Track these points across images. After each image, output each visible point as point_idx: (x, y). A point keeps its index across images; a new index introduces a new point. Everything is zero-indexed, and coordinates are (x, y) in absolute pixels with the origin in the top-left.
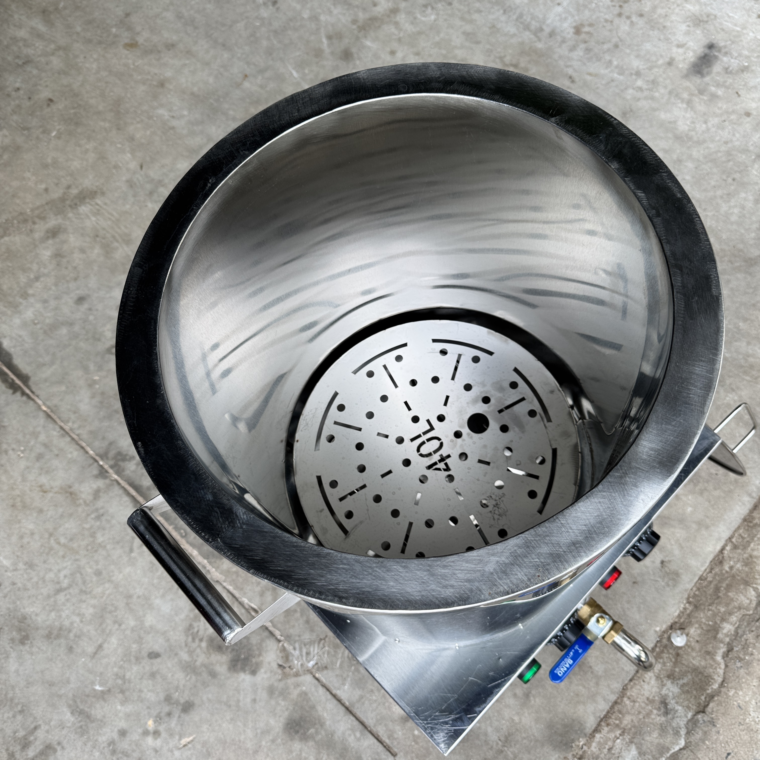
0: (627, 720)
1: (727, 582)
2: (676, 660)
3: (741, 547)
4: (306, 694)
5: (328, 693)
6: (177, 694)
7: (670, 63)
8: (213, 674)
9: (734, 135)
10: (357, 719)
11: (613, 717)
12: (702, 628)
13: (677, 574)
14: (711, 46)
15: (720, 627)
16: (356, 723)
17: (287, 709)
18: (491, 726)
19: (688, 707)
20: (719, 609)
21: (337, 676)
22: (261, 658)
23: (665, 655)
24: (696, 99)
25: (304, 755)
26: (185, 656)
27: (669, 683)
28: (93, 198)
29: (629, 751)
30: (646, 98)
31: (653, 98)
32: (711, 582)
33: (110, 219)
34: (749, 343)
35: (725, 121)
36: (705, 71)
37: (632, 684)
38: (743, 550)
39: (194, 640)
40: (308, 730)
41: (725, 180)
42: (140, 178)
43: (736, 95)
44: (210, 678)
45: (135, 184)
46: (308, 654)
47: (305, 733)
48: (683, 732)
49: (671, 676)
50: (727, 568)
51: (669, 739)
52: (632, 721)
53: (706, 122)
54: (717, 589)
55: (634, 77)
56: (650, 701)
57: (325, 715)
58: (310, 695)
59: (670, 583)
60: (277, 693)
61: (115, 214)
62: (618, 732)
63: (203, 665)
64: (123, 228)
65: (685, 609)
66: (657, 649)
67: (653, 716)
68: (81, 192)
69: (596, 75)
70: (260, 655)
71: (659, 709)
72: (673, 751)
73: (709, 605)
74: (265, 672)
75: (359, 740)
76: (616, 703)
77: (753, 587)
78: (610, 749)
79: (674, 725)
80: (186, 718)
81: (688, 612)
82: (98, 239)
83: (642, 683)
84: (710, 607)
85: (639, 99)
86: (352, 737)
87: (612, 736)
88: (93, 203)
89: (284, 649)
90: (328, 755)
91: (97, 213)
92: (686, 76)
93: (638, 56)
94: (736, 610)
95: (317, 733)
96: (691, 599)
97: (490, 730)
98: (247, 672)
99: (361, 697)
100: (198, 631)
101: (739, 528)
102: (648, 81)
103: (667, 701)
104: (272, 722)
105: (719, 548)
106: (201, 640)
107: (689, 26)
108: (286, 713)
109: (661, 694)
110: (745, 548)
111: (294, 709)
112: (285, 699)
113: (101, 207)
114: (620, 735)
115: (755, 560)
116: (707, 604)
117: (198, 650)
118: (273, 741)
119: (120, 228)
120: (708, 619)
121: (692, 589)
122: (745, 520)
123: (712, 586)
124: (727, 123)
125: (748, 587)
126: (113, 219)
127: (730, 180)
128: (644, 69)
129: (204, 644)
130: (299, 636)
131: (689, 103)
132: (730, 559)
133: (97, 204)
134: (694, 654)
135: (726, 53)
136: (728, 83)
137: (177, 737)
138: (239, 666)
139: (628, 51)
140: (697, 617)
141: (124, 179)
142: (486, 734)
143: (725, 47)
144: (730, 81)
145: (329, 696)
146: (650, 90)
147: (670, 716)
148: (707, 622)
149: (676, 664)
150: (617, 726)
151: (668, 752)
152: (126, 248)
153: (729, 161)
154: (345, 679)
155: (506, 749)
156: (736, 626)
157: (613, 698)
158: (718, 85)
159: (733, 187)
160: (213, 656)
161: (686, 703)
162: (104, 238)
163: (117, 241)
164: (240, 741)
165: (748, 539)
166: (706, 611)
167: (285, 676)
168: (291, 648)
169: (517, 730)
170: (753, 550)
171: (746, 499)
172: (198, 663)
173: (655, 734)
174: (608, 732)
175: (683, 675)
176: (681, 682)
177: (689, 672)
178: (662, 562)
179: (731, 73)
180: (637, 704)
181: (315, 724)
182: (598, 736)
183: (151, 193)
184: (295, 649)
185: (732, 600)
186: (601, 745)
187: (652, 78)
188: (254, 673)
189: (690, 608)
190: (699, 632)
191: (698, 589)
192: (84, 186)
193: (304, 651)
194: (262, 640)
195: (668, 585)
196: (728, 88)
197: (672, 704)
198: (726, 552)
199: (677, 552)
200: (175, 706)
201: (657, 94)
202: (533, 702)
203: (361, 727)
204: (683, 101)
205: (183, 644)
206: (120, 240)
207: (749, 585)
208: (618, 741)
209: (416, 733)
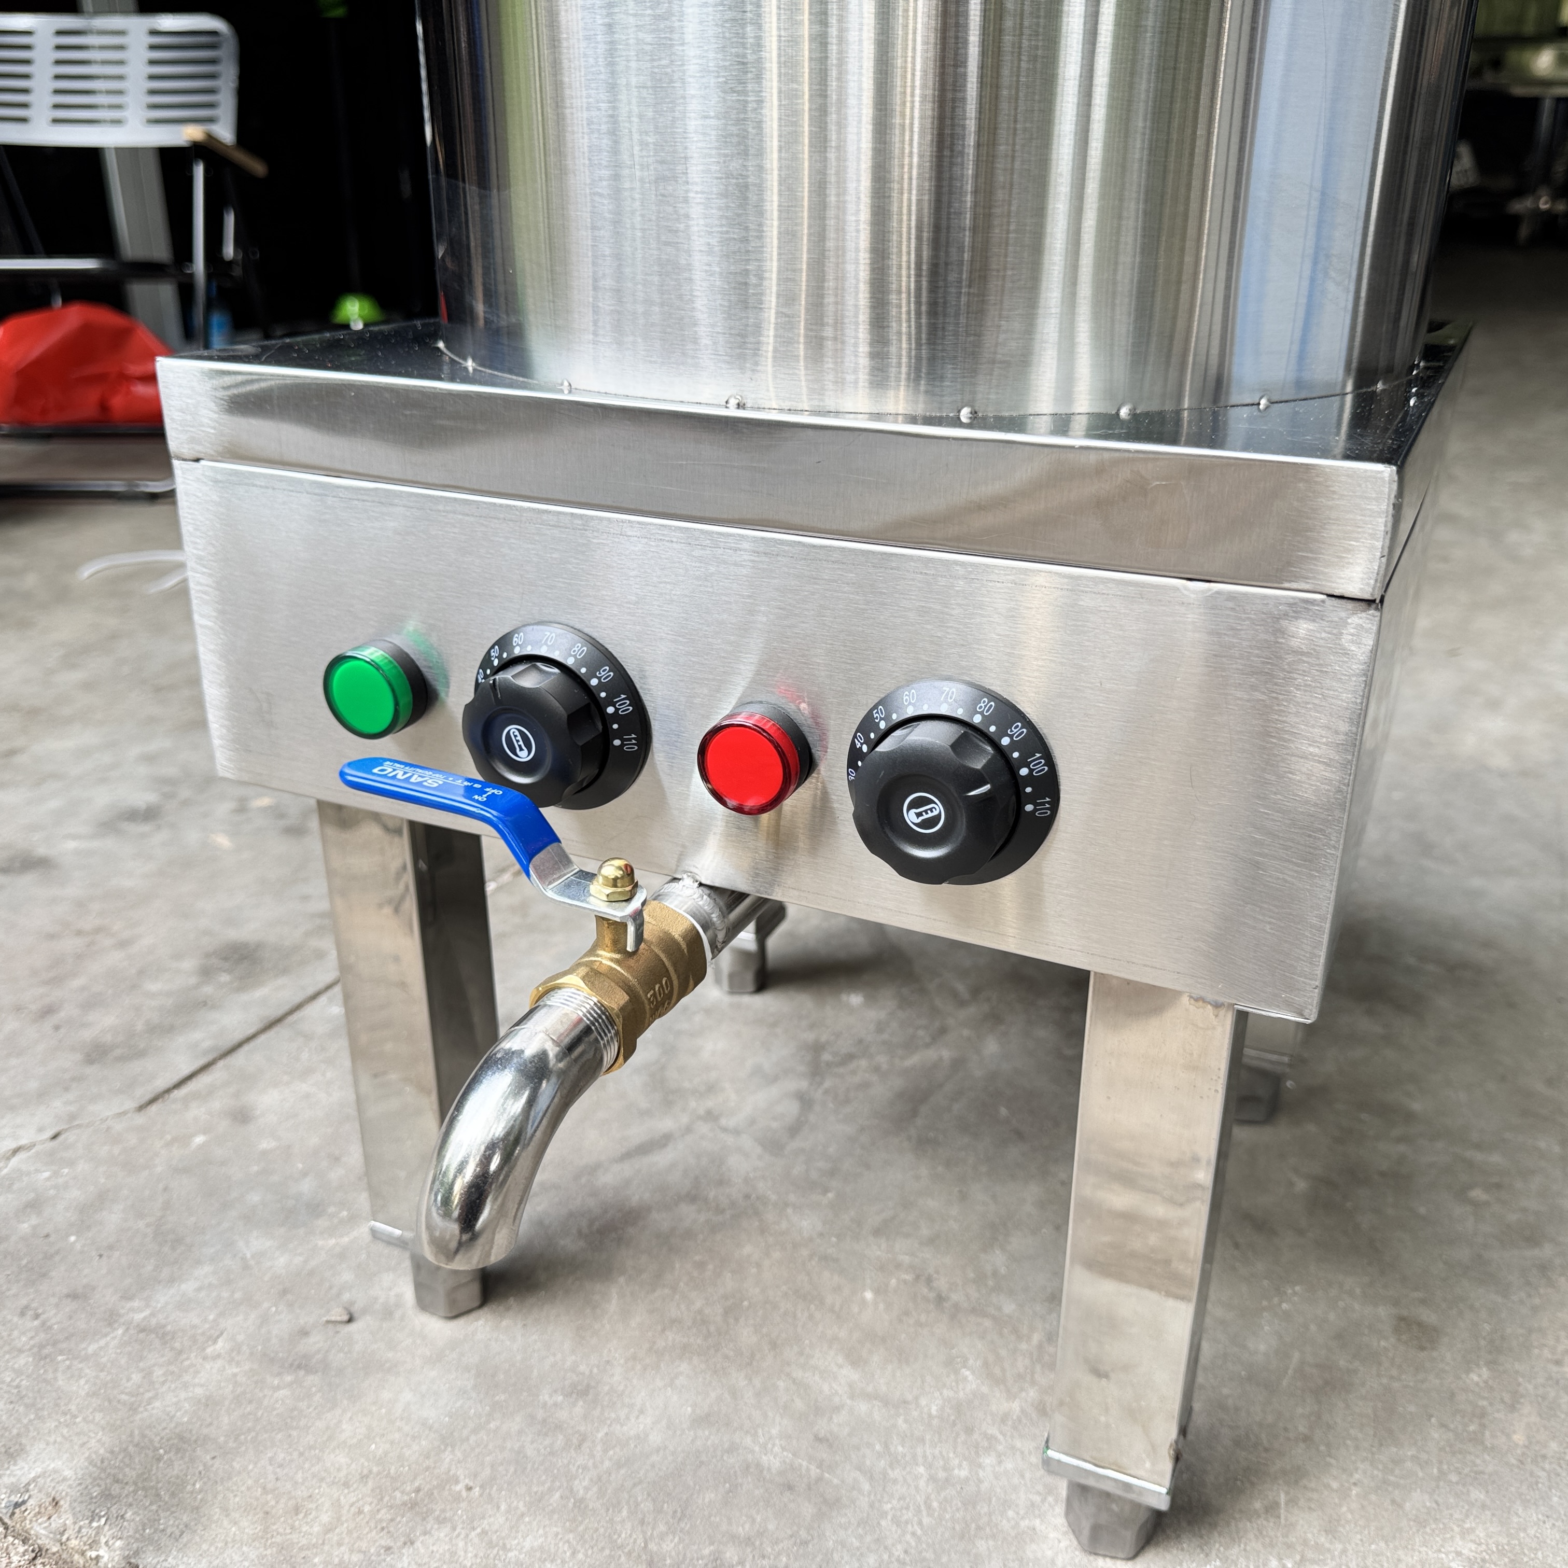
10: (251, 1038)
17: (282, 939)
18: (199, 1289)
25: (167, 975)
40: (229, 973)
47: (221, 970)
57: (265, 991)
75: (193, 1046)
86: (201, 1037)
90: (160, 1008)
95: (221, 984)
97: (188, 1287)
99: (309, 1036)
104: (254, 925)
108: (272, 940)
111: (283, 948)
112: (307, 933)
118: (207, 933)
142: (172, 1280)
155: (119, 1332)
164: (214, 895)
169: (180, 1352)
181: (242, 980)
203: (227, 1047)
209: (199, 1139)
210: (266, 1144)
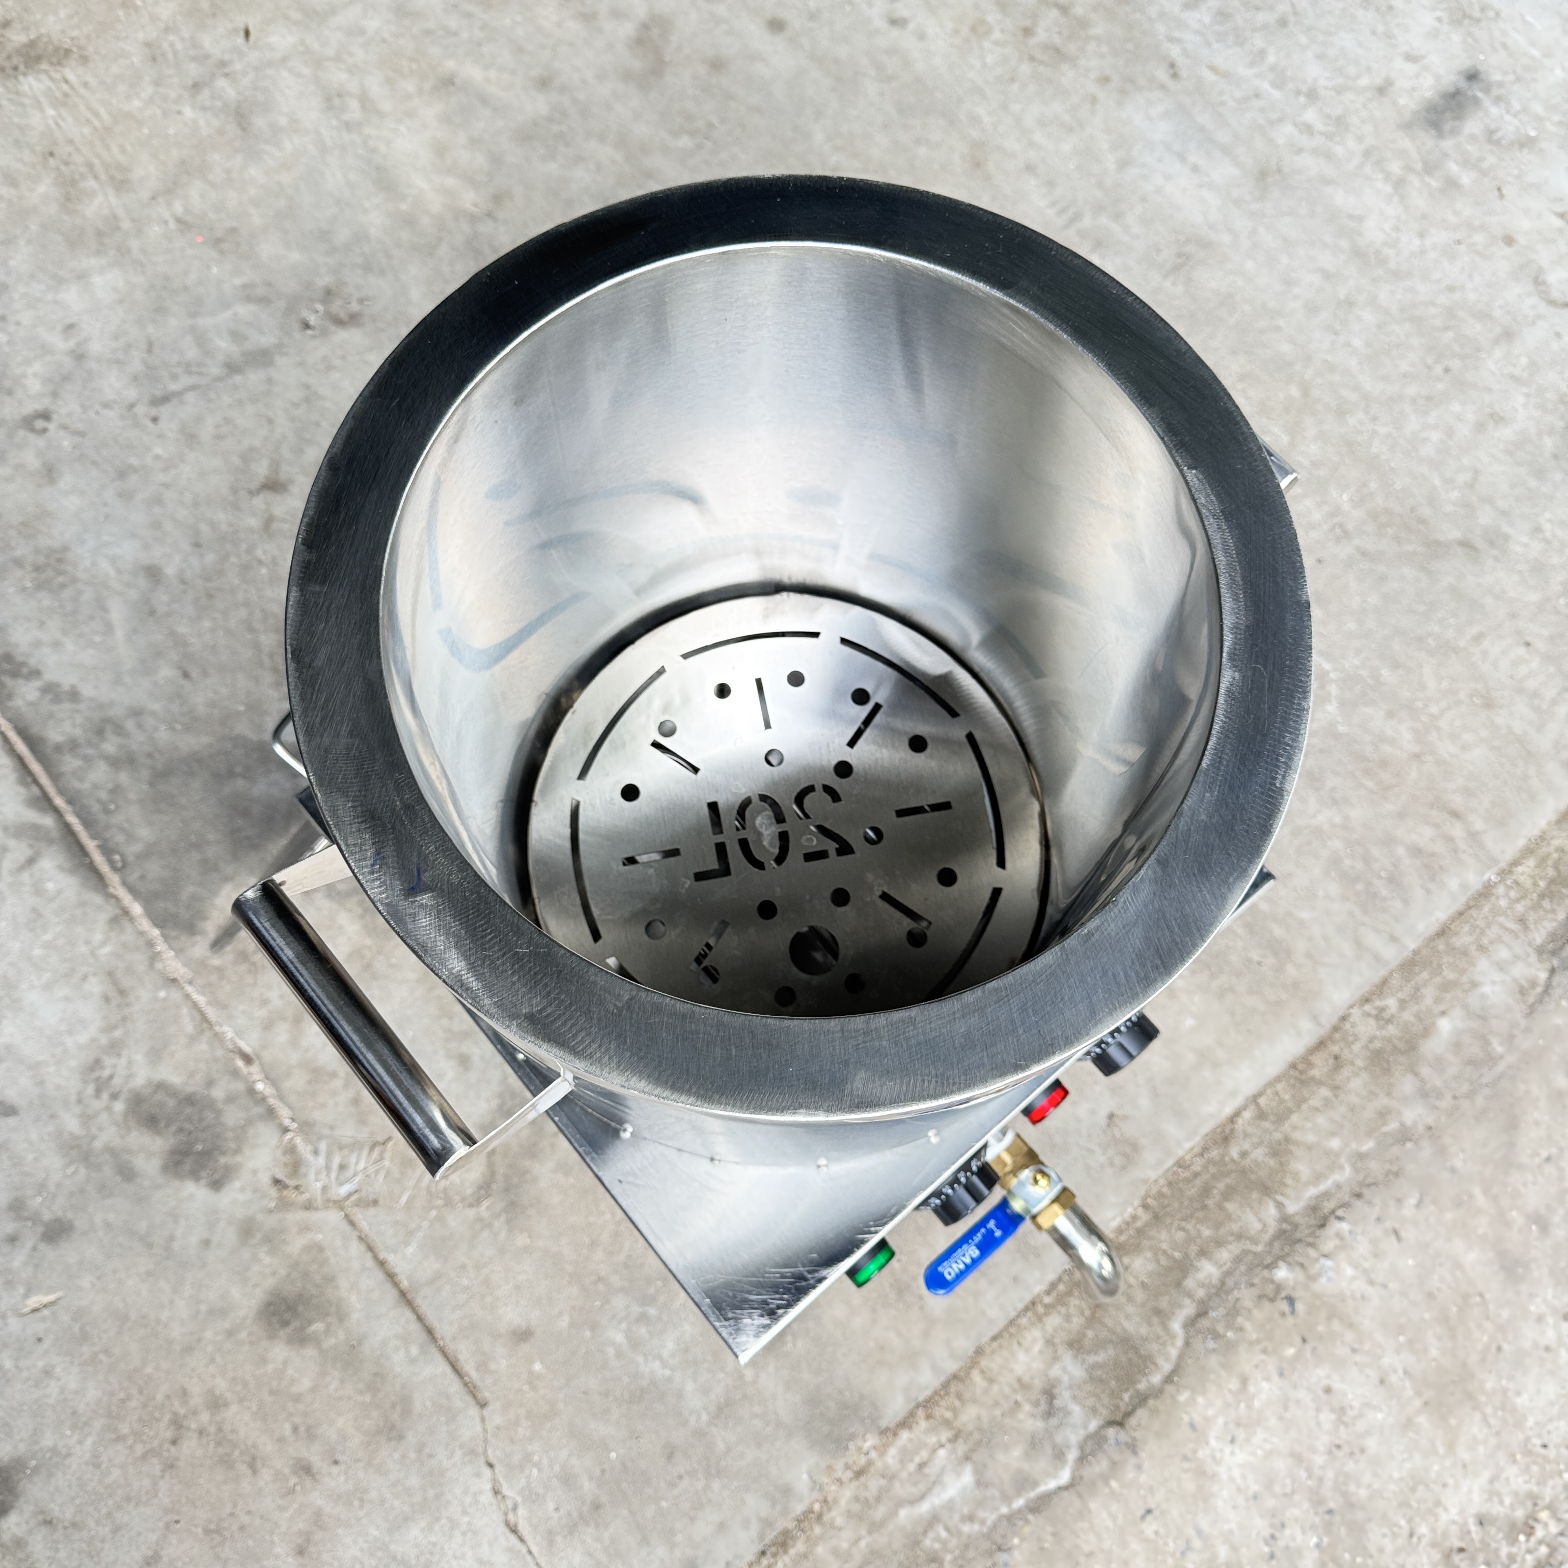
0: (969, 1415)
1: (1228, 1181)
2: (1093, 1313)
3: (1272, 1118)
4: (320, 1249)
5: (369, 1255)
6: (39, 1199)
7: (1382, 90)
8: (127, 1173)
9: (1470, 276)
10: (420, 1318)
11: (943, 1403)
12: (1158, 1261)
13: (1135, 1147)
14: (1472, 76)
15: (1192, 1265)
16: (415, 1326)
17: (274, 1274)
19: (1094, 1410)
20: (1199, 1231)
21: (396, 1223)
22: (238, 1159)
23: (1074, 1301)
24: (1414, 181)
25: (290, 1372)
26: (72, 1124)
27: (1067, 1358)
28: (59, 64)
29: (958, 1474)
30: (1315, 152)
31: (1329, 156)
32: (1196, 1175)
33: (88, 121)
34: (1390, 715)
35: (1459, 242)
36: (1447, 126)
37: (995, 1344)
38: (1274, 1123)
39: (98, 1092)
40: (310, 1323)
41: (1429, 368)
42: (179, 46)
43: (1497, 193)
44: (118, 1179)
45: (163, 55)
46: (342, 1167)
47: (303, 1329)
48: (1072, 1455)
49: (1076, 1345)
50: (1234, 1152)
51: (1041, 1464)
52: (979, 1418)
53: (1422, 235)
54: (1206, 1191)
55: (1302, 99)
56: (1023, 1385)
57: (354, 1298)
58: (328, 1253)
59: (1118, 1161)
60: (259, 1236)
61: (102, 111)
62: (945, 1435)
63: (110, 1150)
64: (115, 150)
65: (1135, 1218)
66: (1061, 1287)
67: (1021, 1416)
68: (32, 44)
69: (1225, 75)
70: (237, 1151)
71: (1036, 1404)
72: (1042, 1489)
73: (1184, 1219)
74: (242, 1190)
75: (413, 1361)
76: (955, 1377)
77: (1276, 1201)
78: (921, 1466)
79: (1059, 1439)
80: (49, 1252)
81: (1139, 1224)
82: (52, 162)
83: (1015, 1346)
84: (1183, 1224)
85: (1299, 151)
86: (402, 1354)
87: (932, 1440)
88: (57, 76)
89: (291, 1150)
90: (342, 1381)
91: (62, 102)
92: (1407, 127)
93: (1320, 57)
94: (1230, 1239)
95: (327, 1331)
96: (1149, 1201)
97: (690, 1387)
98: (203, 1182)
99: (438, 1276)
100: (111, 1077)
101: (1278, 1079)
102: (1328, 116)
103: (1055, 1391)
104: (236, 1293)
105: (1228, 1110)
106: (114, 1096)
107: (1439, 20)
108: (270, 1282)
109: (1046, 1375)
110: (1281, 1118)
111: (289, 1275)
112: (272, 1252)
113: (72, 88)
114: (950, 1441)
115: (1293, 1148)
116: (1179, 1216)
117: (104, 1117)
118: (230, 1333)
119: (108, 149)
120: (1175, 1246)
121: (1156, 1181)
122: (1293, 1066)
123: (1198, 1182)
124: (1463, 248)
125: (1266, 1199)
126: (97, 123)
127: (1439, 370)
128: (1326, 88)
129: (119, 1107)
130: (332, 1128)
131: (1399, 184)
132: (1246, 1135)
133: (66, 81)
134: (1130, 1309)
135: (1498, 99)
136: (1485, 165)
137: (21, 1290)
138: (187, 1167)
139: (1303, 40)
140: (1153, 1239)
141: (141, 36)
142: (680, 1395)
143: (1501, 84)
144: (1491, 159)
145: (370, 1263)
146: (1329, 136)
147: (1054, 1421)
148: (1169, 1252)
149: (1092, 1321)
150: (947, 1423)
151: (1033, 1489)
152: (113, 199)
153: (1447, 328)
154: (411, 1233)
155: (714, 1430)
156: (1224, 1269)
157: (951, 1367)
158: (1466, 163)
159: (1440, 386)
160: (134, 1134)
161: (1090, 1402)
162: (67, 164)
163: (96, 177)
164: (158, 1321)
165: (1290, 1104)
166: (1173, 1231)
167: (284, 1205)
168: (309, 1148)
169: (745, 1396)
170: (1295, 1128)
171: (1306, 1025)
172: (98, 1144)
173: (1017, 1452)
174: (928, 1431)
175: (1100, 1345)
176: (1092, 1359)
177: (1111, 1341)
178: (1111, 1116)
179: (1498, 143)
180: (995, 1388)
181: (328, 1314)
182: (905, 1435)
183: (196, 87)
184: (316, 1152)
185: (1229, 1217)
186: (905, 1456)
187: (1338, 111)
188: (217, 1185)
189: (1144, 1217)
190: (1151, 1267)
191: (1170, 1184)
192: (43, 30)
193: (336, 1161)
194: (249, 1122)
195: (1112, 1165)
196: (1483, 173)
197: (1064, 1398)
198: (1240, 1121)
199: (1144, 1102)
200: (30, 1224)
201: (1339, 150)
202: (790, 1345)
203: (423, 1336)
204: (1388, 176)
205: (73, 1098)
206: (103, 177)
207: (1268, 1195)
208: (942, 1453)
209: (537, 1367)
210: (564, 1323)
